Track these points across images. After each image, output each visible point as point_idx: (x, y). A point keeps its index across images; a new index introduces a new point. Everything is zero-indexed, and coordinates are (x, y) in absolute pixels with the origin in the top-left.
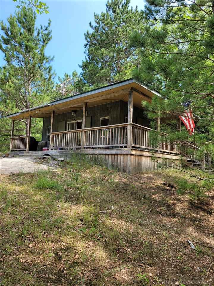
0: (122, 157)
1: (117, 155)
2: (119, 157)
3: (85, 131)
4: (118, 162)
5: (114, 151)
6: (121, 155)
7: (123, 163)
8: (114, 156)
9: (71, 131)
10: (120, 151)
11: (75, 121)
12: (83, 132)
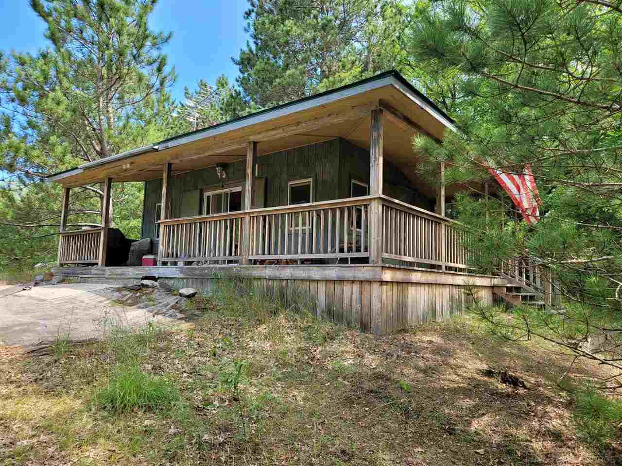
0: (356, 288)
1: (341, 281)
2: (347, 288)
3: (253, 217)
4: (345, 302)
5: (332, 272)
6: (353, 282)
7: (359, 306)
8: (332, 286)
9: (215, 215)
10: (349, 272)
11: (224, 190)
12: (247, 218)
